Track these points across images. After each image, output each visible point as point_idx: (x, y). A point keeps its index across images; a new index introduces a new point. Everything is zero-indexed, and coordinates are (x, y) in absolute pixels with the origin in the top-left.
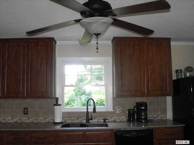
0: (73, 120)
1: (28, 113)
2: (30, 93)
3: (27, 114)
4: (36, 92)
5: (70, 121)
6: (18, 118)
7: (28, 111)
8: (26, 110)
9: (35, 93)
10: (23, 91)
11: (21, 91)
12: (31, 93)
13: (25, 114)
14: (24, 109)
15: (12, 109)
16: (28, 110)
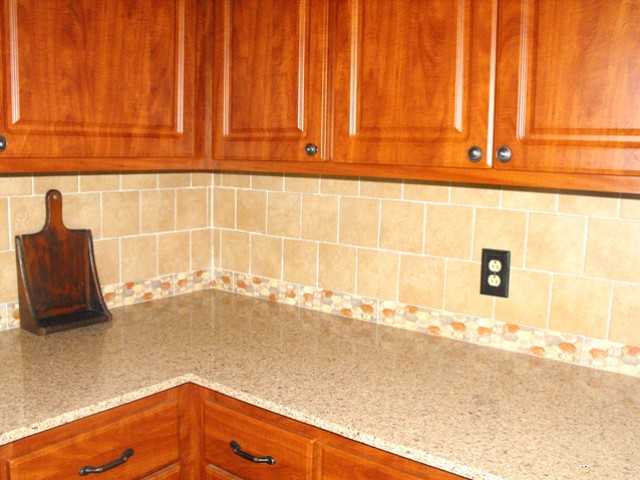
1: (512, 288)
2: (525, 142)
3: (501, 291)
4: (582, 131)
6: (445, 313)
7: (511, 275)
8: (495, 265)
9: (566, 144)
10: (468, 119)
11: (459, 124)
12: (537, 137)
13: (486, 289)
14: (488, 255)
15: (412, 250)
16: (512, 268)
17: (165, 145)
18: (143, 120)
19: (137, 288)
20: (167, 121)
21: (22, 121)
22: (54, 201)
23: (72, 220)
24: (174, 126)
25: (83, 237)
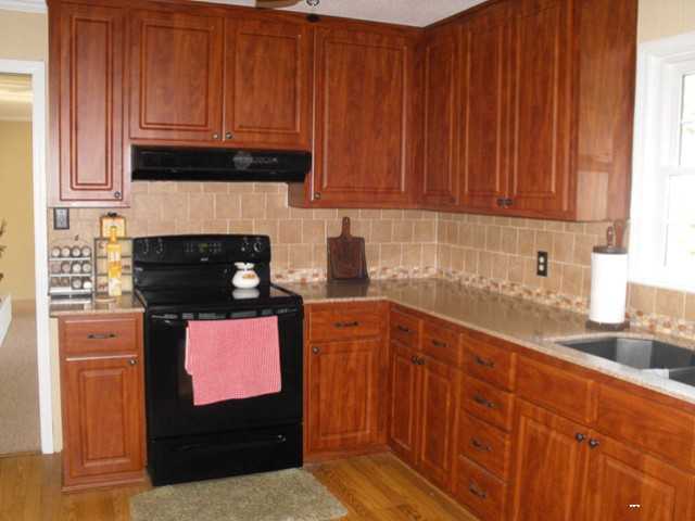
0: (681, 328)
1: (549, 272)
2: (516, 197)
3: (545, 273)
5: (667, 331)
6: (524, 286)
7: (549, 265)
8: (542, 260)
9: (527, 197)
10: (500, 186)
12: (520, 195)
13: (539, 273)
15: (513, 253)
16: (549, 261)
17: (395, 197)
18: (383, 185)
19: (389, 271)
20: (396, 185)
21: (328, 187)
22: (346, 222)
23: (355, 232)
24: (399, 188)
25: (360, 241)
